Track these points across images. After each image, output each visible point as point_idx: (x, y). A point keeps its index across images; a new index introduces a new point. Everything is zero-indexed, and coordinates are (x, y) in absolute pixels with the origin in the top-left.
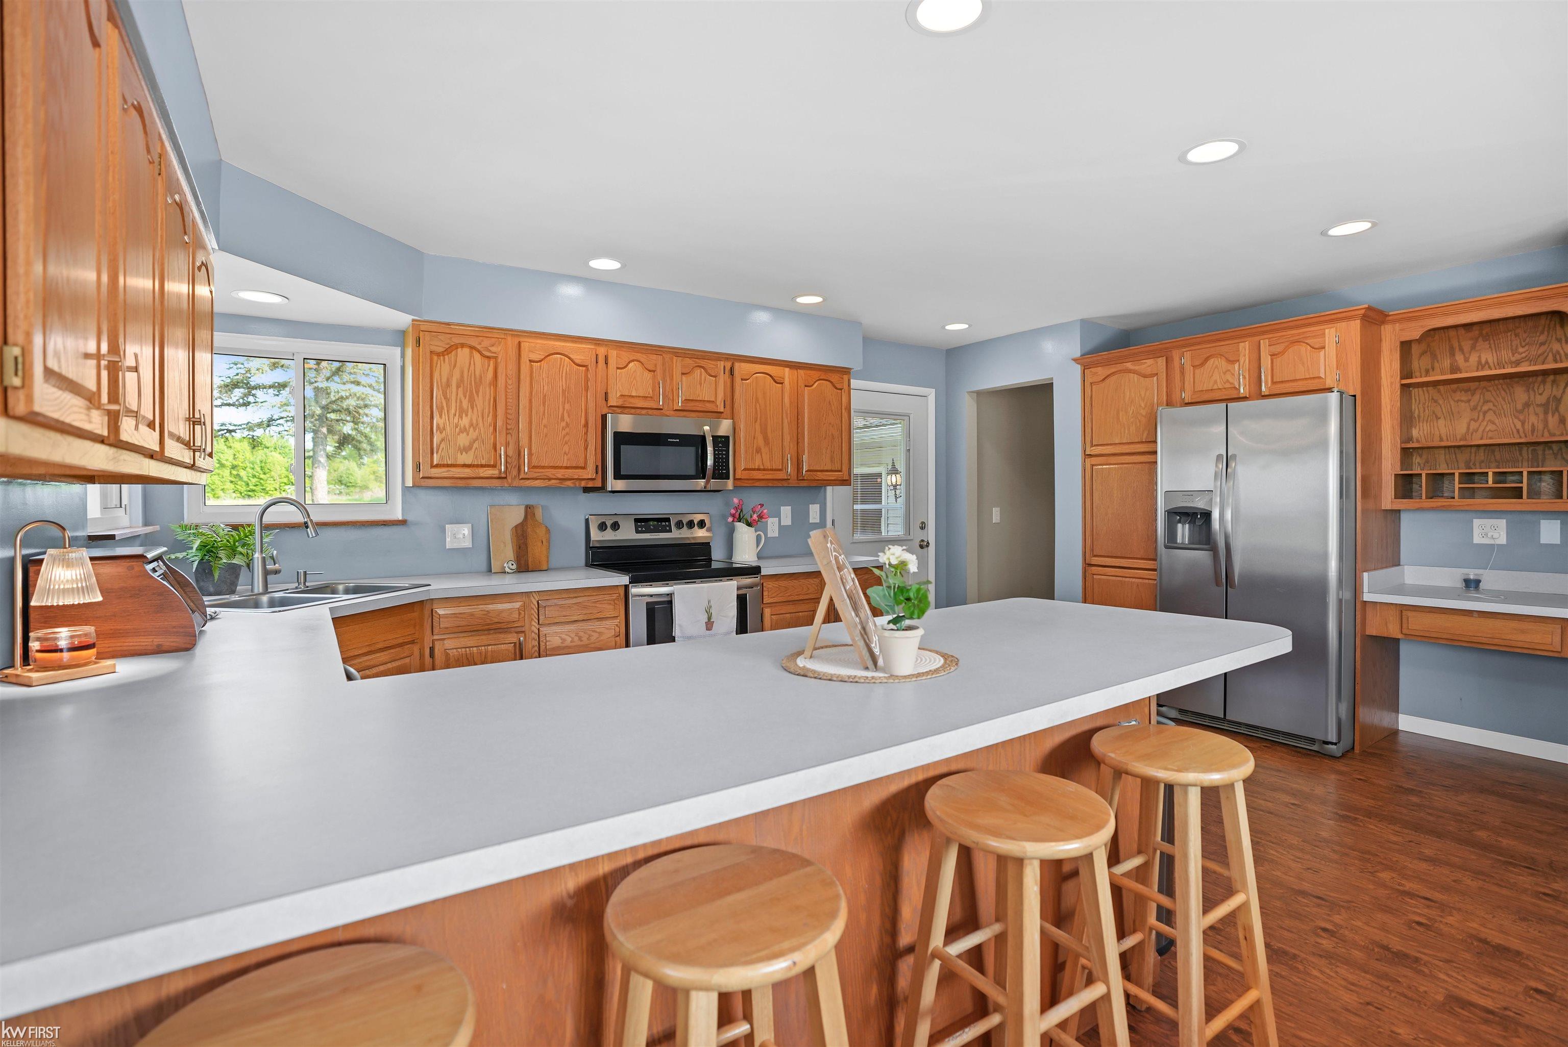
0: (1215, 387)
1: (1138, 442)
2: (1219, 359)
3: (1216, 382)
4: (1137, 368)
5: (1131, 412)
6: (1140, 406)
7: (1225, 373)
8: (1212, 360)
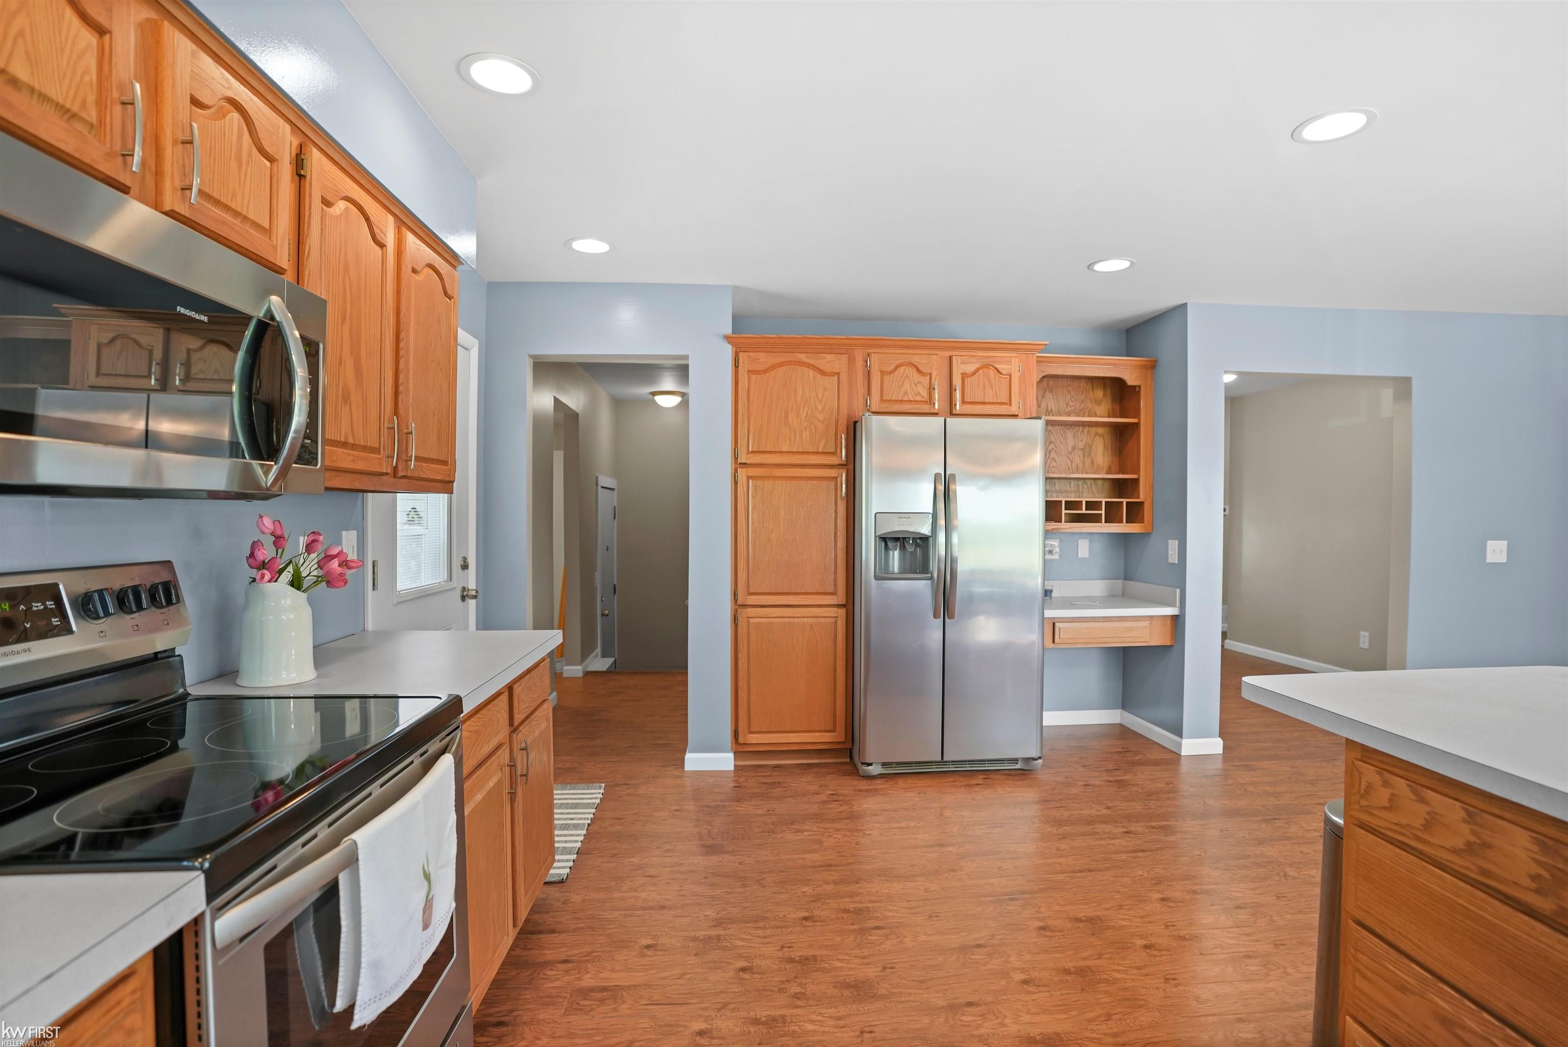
0: (906, 398)
1: (813, 453)
2: (911, 368)
3: (906, 393)
4: (812, 362)
5: (804, 414)
6: (816, 408)
7: (916, 385)
8: (903, 367)
